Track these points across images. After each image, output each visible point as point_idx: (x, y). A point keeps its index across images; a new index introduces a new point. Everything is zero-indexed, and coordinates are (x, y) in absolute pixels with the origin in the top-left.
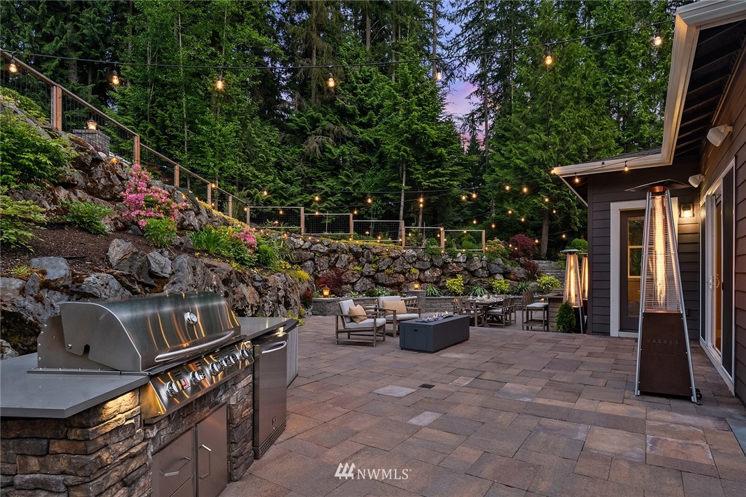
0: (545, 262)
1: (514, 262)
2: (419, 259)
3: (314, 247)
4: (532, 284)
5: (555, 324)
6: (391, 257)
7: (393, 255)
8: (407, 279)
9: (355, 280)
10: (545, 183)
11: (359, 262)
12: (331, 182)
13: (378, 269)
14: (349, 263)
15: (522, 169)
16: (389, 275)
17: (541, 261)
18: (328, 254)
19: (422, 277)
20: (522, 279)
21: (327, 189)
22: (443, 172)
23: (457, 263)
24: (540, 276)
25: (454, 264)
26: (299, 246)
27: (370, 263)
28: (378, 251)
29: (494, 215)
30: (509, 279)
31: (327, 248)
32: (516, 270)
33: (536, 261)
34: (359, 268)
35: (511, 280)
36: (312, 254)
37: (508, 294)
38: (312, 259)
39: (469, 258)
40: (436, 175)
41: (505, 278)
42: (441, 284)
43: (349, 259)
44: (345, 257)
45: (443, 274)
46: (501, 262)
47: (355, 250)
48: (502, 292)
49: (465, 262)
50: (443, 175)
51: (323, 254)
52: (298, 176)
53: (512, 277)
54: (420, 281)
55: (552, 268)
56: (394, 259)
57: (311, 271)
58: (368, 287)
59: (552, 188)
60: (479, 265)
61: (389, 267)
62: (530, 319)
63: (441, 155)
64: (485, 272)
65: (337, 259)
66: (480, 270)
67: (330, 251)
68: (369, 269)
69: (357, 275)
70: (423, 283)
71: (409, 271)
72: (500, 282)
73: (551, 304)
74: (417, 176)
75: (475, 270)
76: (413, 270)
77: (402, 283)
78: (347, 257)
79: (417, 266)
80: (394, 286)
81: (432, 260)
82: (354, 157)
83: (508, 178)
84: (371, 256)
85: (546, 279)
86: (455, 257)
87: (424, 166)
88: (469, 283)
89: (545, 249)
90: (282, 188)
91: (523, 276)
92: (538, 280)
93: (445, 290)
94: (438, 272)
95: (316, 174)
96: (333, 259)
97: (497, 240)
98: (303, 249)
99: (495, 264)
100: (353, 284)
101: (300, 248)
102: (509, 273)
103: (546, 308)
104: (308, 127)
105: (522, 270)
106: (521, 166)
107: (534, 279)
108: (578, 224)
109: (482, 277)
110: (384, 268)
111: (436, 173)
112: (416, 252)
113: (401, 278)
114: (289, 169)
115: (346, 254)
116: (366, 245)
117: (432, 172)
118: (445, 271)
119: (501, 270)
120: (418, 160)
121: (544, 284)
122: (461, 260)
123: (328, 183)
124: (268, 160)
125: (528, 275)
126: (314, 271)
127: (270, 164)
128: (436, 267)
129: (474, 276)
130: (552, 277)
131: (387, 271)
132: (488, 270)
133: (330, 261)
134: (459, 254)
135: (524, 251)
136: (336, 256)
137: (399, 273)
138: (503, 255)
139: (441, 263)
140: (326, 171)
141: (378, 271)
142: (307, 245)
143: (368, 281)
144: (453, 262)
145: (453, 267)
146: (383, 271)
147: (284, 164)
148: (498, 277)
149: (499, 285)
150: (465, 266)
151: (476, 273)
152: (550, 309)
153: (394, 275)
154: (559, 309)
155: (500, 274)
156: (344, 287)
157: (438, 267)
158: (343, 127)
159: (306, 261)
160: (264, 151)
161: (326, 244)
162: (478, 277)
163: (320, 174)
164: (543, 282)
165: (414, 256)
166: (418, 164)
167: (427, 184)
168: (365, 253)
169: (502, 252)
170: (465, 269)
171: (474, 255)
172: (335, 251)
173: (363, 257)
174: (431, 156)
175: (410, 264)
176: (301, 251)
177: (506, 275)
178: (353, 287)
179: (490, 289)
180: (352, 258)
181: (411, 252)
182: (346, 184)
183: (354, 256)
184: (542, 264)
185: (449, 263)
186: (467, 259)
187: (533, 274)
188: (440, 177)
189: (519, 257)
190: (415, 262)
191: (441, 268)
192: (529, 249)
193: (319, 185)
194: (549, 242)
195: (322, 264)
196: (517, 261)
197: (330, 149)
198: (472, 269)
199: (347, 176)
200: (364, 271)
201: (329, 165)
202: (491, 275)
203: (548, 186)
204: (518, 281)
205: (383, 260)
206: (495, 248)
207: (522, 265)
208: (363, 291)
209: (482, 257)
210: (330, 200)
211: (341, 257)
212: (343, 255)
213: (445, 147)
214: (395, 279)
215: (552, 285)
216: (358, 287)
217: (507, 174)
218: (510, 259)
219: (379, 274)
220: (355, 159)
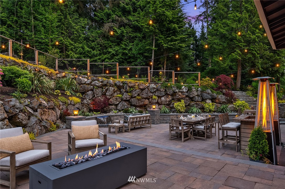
0: (239, 92)
1: (218, 92)
2: (157, 90)
3: (93, 83)
4: (230, 106)
5: (247, 149)
6: (140, 89)
7: (141, 87)
8: (150, 102)
9: (118, 103)
10: (239, 43)
11: (121, 92)
12: (117, 48)
13: (132, 96)
14: (114, 92)
15: (225, 35)
16: (139, 100)
17: (236, 92)
18: (101, 87)
19: (159, 101)
20: (224, 103)
21: (114, 52)
22: (176, 38)
23: (182, 92)
24: (235, 100)
25: (180, 93)
26: (84, 82)
27: (127, 92)
28: (132, 85)
29: (210, 67)
30: (215, 102)
31: (101, 83)
32: (219, 97)
33: (233, 92)
34: (120, 96)
35: (217, 103)
36: (92, 87)
37: (214, 112)
38: (92, 90)
39: (189, 90)
40: (172, 41)
41: (212, 102)
42: (171, 106)
43: (114, 90)
44: (111, 89)
45: (173, 99)
46: (210, 92)
47: (118, 84)
48: (210, 111)
49: (187, 92)
50: (176, 40)
51: (98, 87)
52: (98, 45)
53: (217, 101)
54: (158, 103)
55: (244, 96)
56: (142, 90)
57: (91, 97)
58: (126, 107)
59: (244, 46)
60: (196, 93)
61: (138, 95)
62: (225, 135)
63: (175, 28)
64: (200, 98)
65: (107, 90)
66: (196, 97)
67: (103, 85)
68: (126, 96)
69: (119, 100)
70: (161, 104)
71: (152, 98)
72: (209, 104)
73: (243, 126)
74: (161, 41)
75: (193, 97)
76: (154, 97)
77: (147, 105)
78: (113, 88)
79: (156, 94)
80: (142, 107)
81: (166, 90)
82: (130, 34)
83: (216, 41)
84: (128, 88)
85: (239, 102)
86: (180, 89)
87: (165, 36)
88: (189, 105)
89: (239, 84)
90: (88, 51)
91: (224, 100)
92: (234, 103)
93: (174, 109)
94: (170, 98)
95: (109, 44)
96: (104, 90)
97: (208, 78)
98: (87, 84)
99: (206, 93)
100: (116, 105)
101: (85, 83)
102: (215, 99)
103: (239, 128)
104: (105, 18)
105: (224, 97)
106: (224, 33)
107: (232, 103)
108: (260, 69)
109: (198, 101)
110: (136, 95)
111: (172, 39)
112: (156, 85)
113: (147, 102)
114: (93, 41)
115: (113, 87)
116: (125, 81)
117: (169, 38)
118: (174, 97)
119: (210, 97)
120: (162, 33)
121: (238, 106)
122: (185, 91)
123: (114, 49)
124: (80, 36)
125: (228, 100)
126: (93, 97)
127: (81, 38)
128: (169, 95)
129: (192, 101)
130: (243, 102)
131: (137, 97)
132: (202, 97)
133: (103, 91)
134: (183, 87)
135: (226, 85)
136: (106, 88)
137: (145, 99)
138: (212, 88)
139: (171, 92)
140: (115, 43)
141: (132, 97)
142: (89, 82)
143: (125, 104)
144: (179, 92)
145: (179, 95)
146: (135, 97)
147: (90, 39)
148: (208, 101)
149: (208, 106)
150: (187, 94)
151: (194, 99)
152: (242, 130)
153: (142, 100)
154: (251, 135)
155: (209, 99)
156: (111, 107)
157: (170, 95)
158: (124, 18)
159: (88, 91)
160: (77, 31)
161: (101, 81)
162: (196, 102)
163: (111, 44)
164: (238, 104)
165: (154, 88)
166: (161, 35)
167: (166, 46)
168: (125, 86)
169: (211, 85)
170: (187, 96)
171: (193, 87)
172: (106, 85)
173: (123, 88)
174: (169, 29)
175: (152, 93)
176: (85, 85)
177: (213, 100)
178: (116, 107)
179: (203, 109)
180: (116, 89)
181: (153, 85)
182: (125, 49)
183: (118, 88)
184: (237, 93)
185: (177, 92)
186: (188, 90)
187: (231, 99)
188: (174, 41)
189: (222, 89)
190: (155, 92)
191: (172, 95)
192: (228, 84)
193: (110, 50)
194: (241, 81)
195: (97, 93)
196: (221, 91)
197: (116, 30)
198: (191, 96)
199: (125, 45)
200: (123, 97)
201: (117, 39)
202: (203, 100)
203: (241, 45)
204: (221, 104)
205: (135, 91)
206: (207, 83)
207: (224, 94)
208: (122, 110)
209: (198, 89)
210: (115, 58)
211: (109, 89)
212: (110, 88)
213: (178, 24)
214: (142, 102)
215: (243, 107)
216: (119, 107)
217: (215, 39)
218: (216, 90)
219: (132, 99)
220: (130, 36)
